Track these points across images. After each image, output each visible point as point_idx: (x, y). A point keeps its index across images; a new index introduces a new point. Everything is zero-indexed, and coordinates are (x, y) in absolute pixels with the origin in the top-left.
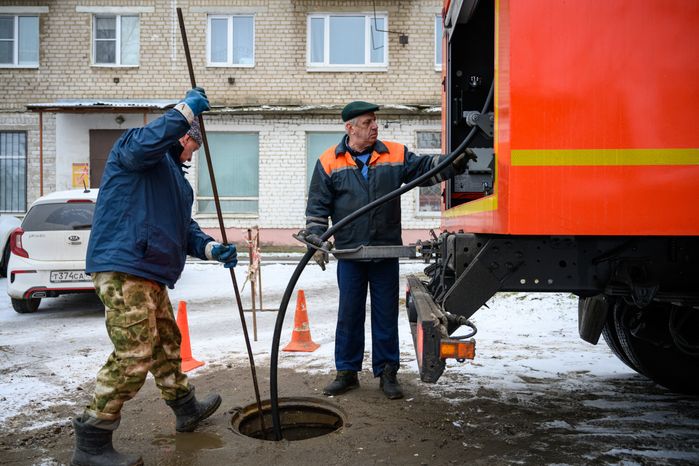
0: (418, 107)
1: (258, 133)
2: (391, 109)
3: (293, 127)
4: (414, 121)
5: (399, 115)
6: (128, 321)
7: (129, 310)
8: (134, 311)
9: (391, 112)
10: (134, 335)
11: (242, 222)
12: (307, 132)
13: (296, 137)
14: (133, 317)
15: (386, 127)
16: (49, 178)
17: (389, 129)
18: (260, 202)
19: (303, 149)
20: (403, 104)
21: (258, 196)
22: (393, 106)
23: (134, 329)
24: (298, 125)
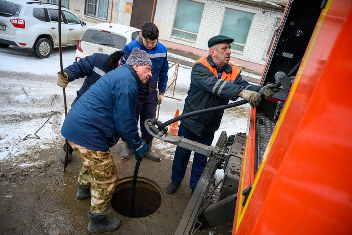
0: (282, 6)
1: (204, 3)
2: (269, 4)
3: (220, 4)
4: (278, 12)
5: (272, 8)
6: (103, 168)
7: (103, 162)
8: (106, 162)
9: (269, 6)
10: (108, 174)
11: (188, 43)
12: (226, 8)
13: (220, 9)
14: (106, 165)
15: (264, 13)
16: (117, 7)
17: (265, 14)
18: (198, 36)
19: (222, 16)
20: (276, 2)
21: (197, 33)
22: (270, 3)
23: (107, 171)
24: (224, 3)
